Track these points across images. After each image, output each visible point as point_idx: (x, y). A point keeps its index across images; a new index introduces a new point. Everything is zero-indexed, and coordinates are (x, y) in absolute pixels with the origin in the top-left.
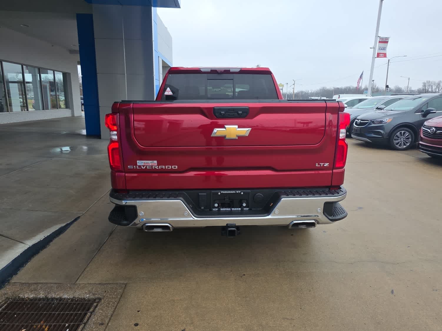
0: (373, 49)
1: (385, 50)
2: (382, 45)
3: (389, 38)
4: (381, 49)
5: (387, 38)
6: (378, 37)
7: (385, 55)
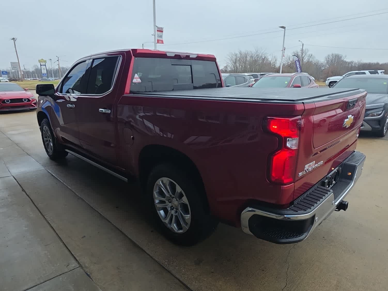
0: (154, 36)
1: (162, 38)
2: (160, 33)
3: (163, 28)
4: (159, 37)
5: (162, 28)
6: (156, 26)
7: (162, 42)
